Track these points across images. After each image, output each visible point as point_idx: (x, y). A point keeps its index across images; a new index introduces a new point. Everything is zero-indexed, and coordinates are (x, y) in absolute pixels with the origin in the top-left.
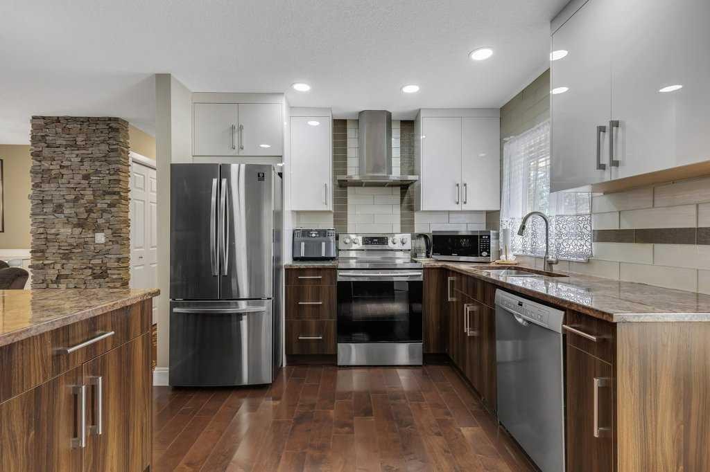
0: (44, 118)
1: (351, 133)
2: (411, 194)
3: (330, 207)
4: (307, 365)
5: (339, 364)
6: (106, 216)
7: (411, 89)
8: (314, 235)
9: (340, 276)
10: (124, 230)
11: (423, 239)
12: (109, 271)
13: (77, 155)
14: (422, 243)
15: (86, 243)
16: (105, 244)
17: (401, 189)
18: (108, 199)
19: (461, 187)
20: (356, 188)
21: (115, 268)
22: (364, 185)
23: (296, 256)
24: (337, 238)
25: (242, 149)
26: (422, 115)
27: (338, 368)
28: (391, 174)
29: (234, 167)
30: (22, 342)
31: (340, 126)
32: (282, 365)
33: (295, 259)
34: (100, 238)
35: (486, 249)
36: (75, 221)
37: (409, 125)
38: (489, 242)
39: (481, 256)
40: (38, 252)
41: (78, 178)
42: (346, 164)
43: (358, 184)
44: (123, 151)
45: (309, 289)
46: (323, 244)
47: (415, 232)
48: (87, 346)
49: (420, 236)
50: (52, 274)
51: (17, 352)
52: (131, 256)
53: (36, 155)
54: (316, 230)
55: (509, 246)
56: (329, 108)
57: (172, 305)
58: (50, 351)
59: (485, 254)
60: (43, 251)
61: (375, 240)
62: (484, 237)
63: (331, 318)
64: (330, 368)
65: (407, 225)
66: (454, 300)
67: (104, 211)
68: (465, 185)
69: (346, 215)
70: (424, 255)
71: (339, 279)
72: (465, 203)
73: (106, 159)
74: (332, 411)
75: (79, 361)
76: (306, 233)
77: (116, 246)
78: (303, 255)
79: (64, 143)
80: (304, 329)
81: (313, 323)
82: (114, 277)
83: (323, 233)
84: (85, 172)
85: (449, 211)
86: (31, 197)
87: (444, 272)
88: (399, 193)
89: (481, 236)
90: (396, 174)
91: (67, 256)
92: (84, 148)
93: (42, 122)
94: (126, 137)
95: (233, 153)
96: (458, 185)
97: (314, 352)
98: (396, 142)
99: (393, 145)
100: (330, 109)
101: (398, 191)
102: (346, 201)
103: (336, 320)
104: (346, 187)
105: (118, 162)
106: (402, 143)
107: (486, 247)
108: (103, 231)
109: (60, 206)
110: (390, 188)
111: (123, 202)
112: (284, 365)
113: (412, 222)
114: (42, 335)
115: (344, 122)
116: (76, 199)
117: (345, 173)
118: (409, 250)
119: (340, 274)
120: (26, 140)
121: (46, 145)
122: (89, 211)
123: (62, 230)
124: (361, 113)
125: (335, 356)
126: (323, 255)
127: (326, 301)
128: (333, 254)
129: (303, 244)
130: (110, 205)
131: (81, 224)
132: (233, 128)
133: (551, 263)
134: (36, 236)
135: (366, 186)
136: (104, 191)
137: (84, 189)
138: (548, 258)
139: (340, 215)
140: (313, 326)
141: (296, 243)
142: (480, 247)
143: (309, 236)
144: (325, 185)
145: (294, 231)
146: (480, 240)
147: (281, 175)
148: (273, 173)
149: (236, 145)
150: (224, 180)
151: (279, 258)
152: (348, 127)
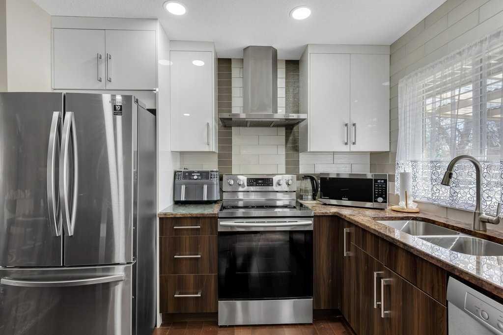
1: (235, 72)
2: (296, 135)
3: (213, 147)
5: (220, 324)
7: (301, 14)
8: (195, 177)
9: (222, 226)
11: (309, 180)
14: (308, 184)
17: (286, 130)
19: (350, 127)
20: (241, 128)
22: (248, 124)
23: (176, 200)
24: (221, 179)
25: (110, 81)
26: (310, 51)
27: (219, 329)
28: (276, 112)
29: (106, 98)
31: (224, 65)
32: (156, 326)
33: (177, 203)
35: (382, 194)
37: (294, 65)
38: (386, 187)
39: (376, 201)
42: (231, 104)
43: (243, 124)
45: (186, 240)
46: (205, 187)
47: (300, 173)
49: (306, 177)
54: (198, 172)
55: (410, 191)
59: (380, 199)
61: (260, 181)
62: (379, 181)
63: (211, 271)
64: (209, 328)
65: (292, 166)
66: (351, 254)
68: (354, 125)
69: (230, 156)
70: (310, 197)
71: (219, 230)
72: (354, 143)
76: (188, 175)
78: (183, 198)
80: (181, 285)
81: (191, 278)
83: (205, 175)
85: (334, 152)
87: (337, 221)
88: (284, 134)
89: (376, 181)
90: (281, 113)
96: (346, 125)
97: (192, 309)
98: (281, 82)
99: (279, 85)
100: (213, 43)
101: (282, 131)
102: (230, 141)
103: (217, 274)
104: (231, 126)
106: (287, 83)
107: (382, 192)
110: (275, 129)
112: (159, 326)
113: (297, 163)
115: (228, 61)
118: (295, 192)
119: (221, 223)
124: (246, 50)
125: (215, 314)
126: (205, 199)
127: (206, 254)
128: (216, 197)
129: (183, 187)
132: (99, 57)
133: (484, 222)
135: (250, 126)
138: (480, 214)
139: (225, 155)
140: (192, 281)
141: (177, 186)
142: (375, 192)
143: (190, 179)
144: (208, 124)
145: (175, 173)
146: (375, 185)
147: (153, 112)
148: (134, 106)
149: (103, 76)
150: (68, 115)
151: (151, 203)
152: (232, 67)
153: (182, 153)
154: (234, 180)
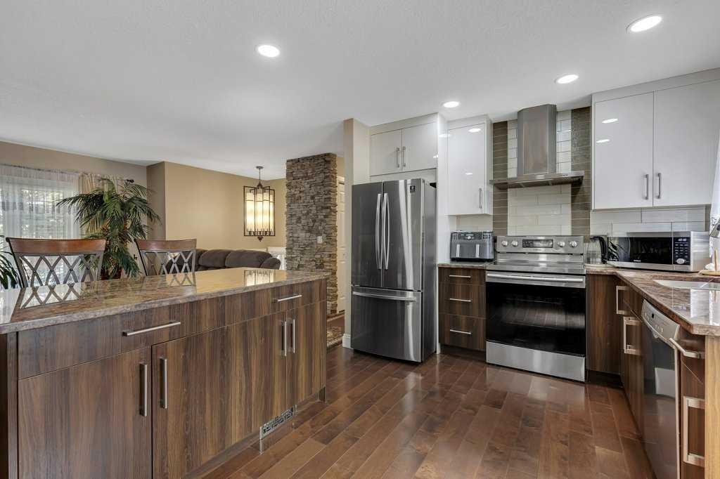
0: (292, 160)
1: (512, 134)
3: (485, 210)
4: (458, 357)
5: (487, 361)
6: (323, 224)
7: (568, 79)
8: (469, 238)
9: (489, 277)
10: (333, 235)
11: (598, 242)
12: (325, 264)
13: (308, 183)
14: (596, 247)
15: (312, 243)
16: (322, 244)
17: (572, 187)
18: (325, 212)
19: (651, 179)
21: (327, 262)
22: (523, 186)
23: (452, 256)
24: (495, 240)
25: (405, 166)
26: (594, 100)
27: (487, 365)
29: (401, 183)
30: (259, 291)
31: (499, 129)
32: (436, 352)
33: (453, 260)
34: (320, 240)
35: (684, 255)
36: (306, 228)
37: (582, 114)
38: (689, 247)
39: (676, 263)
40: (289, 249)
41: (309, 198)
42: (506, 166)
43: (517, 186)
44: (333, 176)
45: (459, 287)
46: (478, 246)
47: (591, 234)
48: (288, 300)
49: (595, 238)
50: (296, 263)
51: (257, 295)
52: (338, 253)
53: (288, 185)
54: (472, 233)
56: (484, 115)
57: (353, 289)
58: (271, 299)
59: (681, 261)
60: (291, 249)
61: (537, 243)
62: (680, 240)
63: (480, 316)
64: (479, 363)
65: (580, 226)
66: (623, 313)
67: (322, 220)
68: (659, 175)
69: (506, 218)
70: (599, 260)
71: (487, 280)
72: (659, 197)
73: (323, 184)
74: (464, 395)
75: (284, 308)
76: (462, 236)
77: (329, 246)
78: (457, 256)
79: (302, 175)
80: (456, 324)
81: (463, 318)
82: (328, 267)
83: (478, 236)
84: (312, 194)
85: (641, 208)
86: (286, 213)
88: (570, 191)
89: (676, 239)
90: (565, 168)
91: (303, 252)
92: (312, 178)
93: (290, 163)
94: (335, 165)
95: (399, 170)
96: (646, 176)
97: (464, 345)
100: (486, 116)
101: (568, 188)
102: (506, 203)
103: (485, 319)
104: (506, 189)
105: (330, 185)
107: (684, 252)
108: (321, 235)
109: (300, 218)
110: (558, 186)
111: (333, 213)
112: (438, 352)
113: (587, 223)
114: (267, 289)
115: (505, 124)
116: (308, 213)
117: (506, 175)
118: (582, 254)
119: (489, 275)
120: (284, 176)
121: (292, 178)
122: (314, 221)
123: (301, 234)
124: (520, 113)
125: (484, 353)
126: (477, 256)
127: (476, 299)
128: (489, 256)
129: (458, 246)
130: (325, 216)
131: (309, 231)
132: (398, 150)
134: (288, 237)
135: (527, 187)
136: (322, 207)
137: (311, 206)
139: (500, 218)
140: (464, 322)
141: (453, 245)
142: (674, 252)
143: (465, 239)
144: (480, 190)
145: (452, 234)
146: (674, 244)
147: (434, 185)
148: (422, 184)
149: (400, 163)
150: (386, 195)
151: (432, 258)
152: (508, 128)
153: (458, 217)
154: (508, 242)
